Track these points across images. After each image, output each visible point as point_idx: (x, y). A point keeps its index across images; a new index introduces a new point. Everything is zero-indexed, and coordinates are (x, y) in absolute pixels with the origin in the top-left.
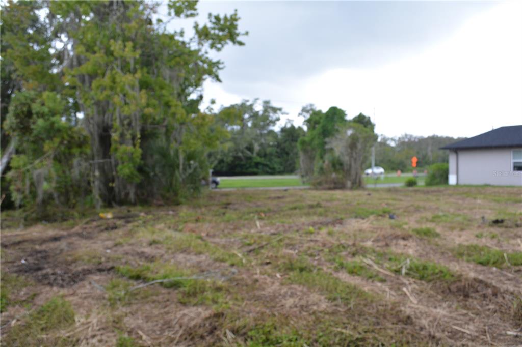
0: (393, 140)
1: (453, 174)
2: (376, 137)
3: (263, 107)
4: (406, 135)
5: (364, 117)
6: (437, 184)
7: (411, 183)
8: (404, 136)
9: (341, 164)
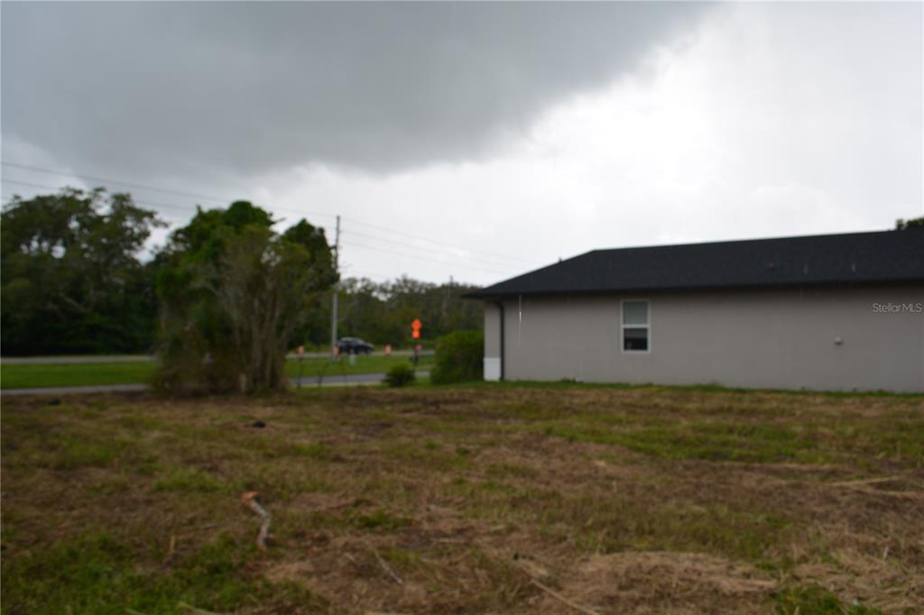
0: (383, 290)
1: (492, 356)
2: (336, 278)
3: (113, 207)
4: (405, 281)
5: (311, 228)
6: (458, 380)
7: (400, 378)
8: (402, 284)
9: (228, 331)
